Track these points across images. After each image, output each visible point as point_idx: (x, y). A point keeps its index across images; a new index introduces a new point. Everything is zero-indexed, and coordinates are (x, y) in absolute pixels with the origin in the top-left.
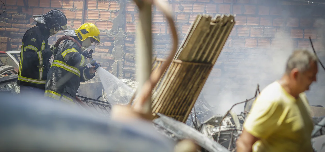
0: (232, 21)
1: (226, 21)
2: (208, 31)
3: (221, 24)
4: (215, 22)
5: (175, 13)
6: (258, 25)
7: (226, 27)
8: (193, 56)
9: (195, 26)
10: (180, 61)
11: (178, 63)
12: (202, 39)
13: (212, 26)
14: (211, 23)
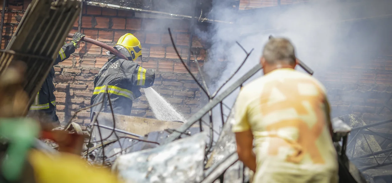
0: (77, 7)
1: (69, 6)
2: (48, 17)
3: (64, 9)
4: (56, 6)
5: (12, 25)
6: (111, 41)
7: (69, 14)
8: (29, 47)
9: (32, 10)
10: (12, 52)
11: (10, 55)
12: (41, 26)
13: (52, 11)
14: (52, 8)
